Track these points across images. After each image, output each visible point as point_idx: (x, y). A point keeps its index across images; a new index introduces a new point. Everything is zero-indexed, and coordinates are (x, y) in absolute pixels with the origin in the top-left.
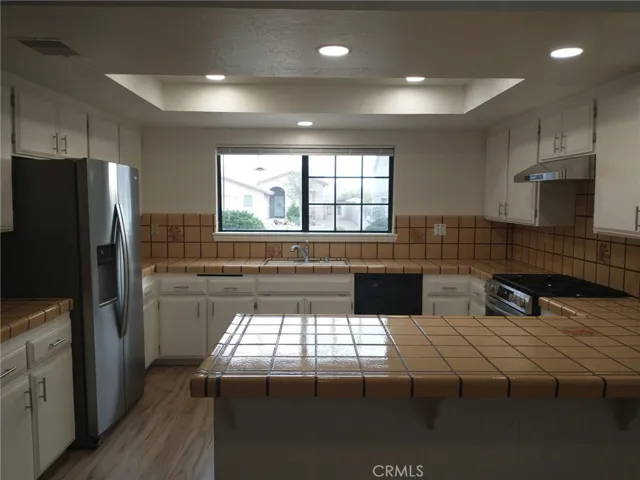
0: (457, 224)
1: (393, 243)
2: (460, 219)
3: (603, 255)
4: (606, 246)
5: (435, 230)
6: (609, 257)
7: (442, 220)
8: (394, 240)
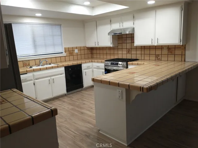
0: (80, 49)
1: (65, 56)
2: (80, 47)
3: (129, 52)
4: (130, 50)
5: (75, 51)
6: (131, 52)
7: (76, 48)
8: (65, 55)
